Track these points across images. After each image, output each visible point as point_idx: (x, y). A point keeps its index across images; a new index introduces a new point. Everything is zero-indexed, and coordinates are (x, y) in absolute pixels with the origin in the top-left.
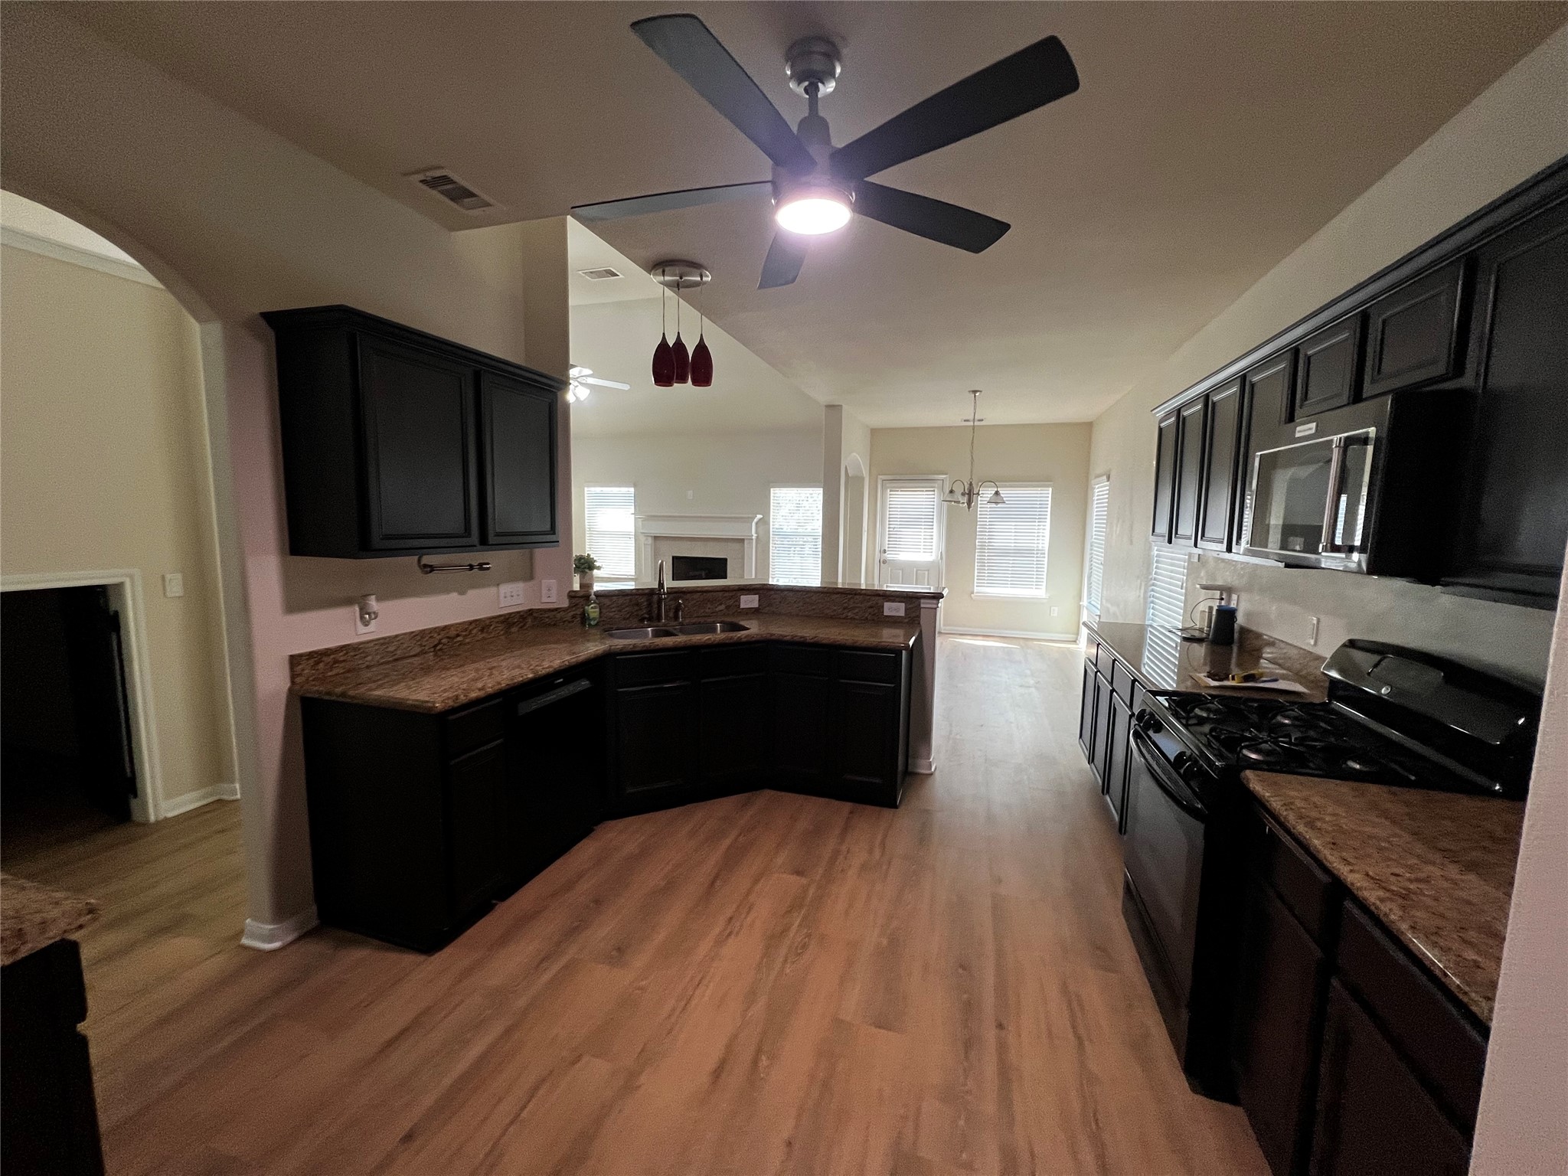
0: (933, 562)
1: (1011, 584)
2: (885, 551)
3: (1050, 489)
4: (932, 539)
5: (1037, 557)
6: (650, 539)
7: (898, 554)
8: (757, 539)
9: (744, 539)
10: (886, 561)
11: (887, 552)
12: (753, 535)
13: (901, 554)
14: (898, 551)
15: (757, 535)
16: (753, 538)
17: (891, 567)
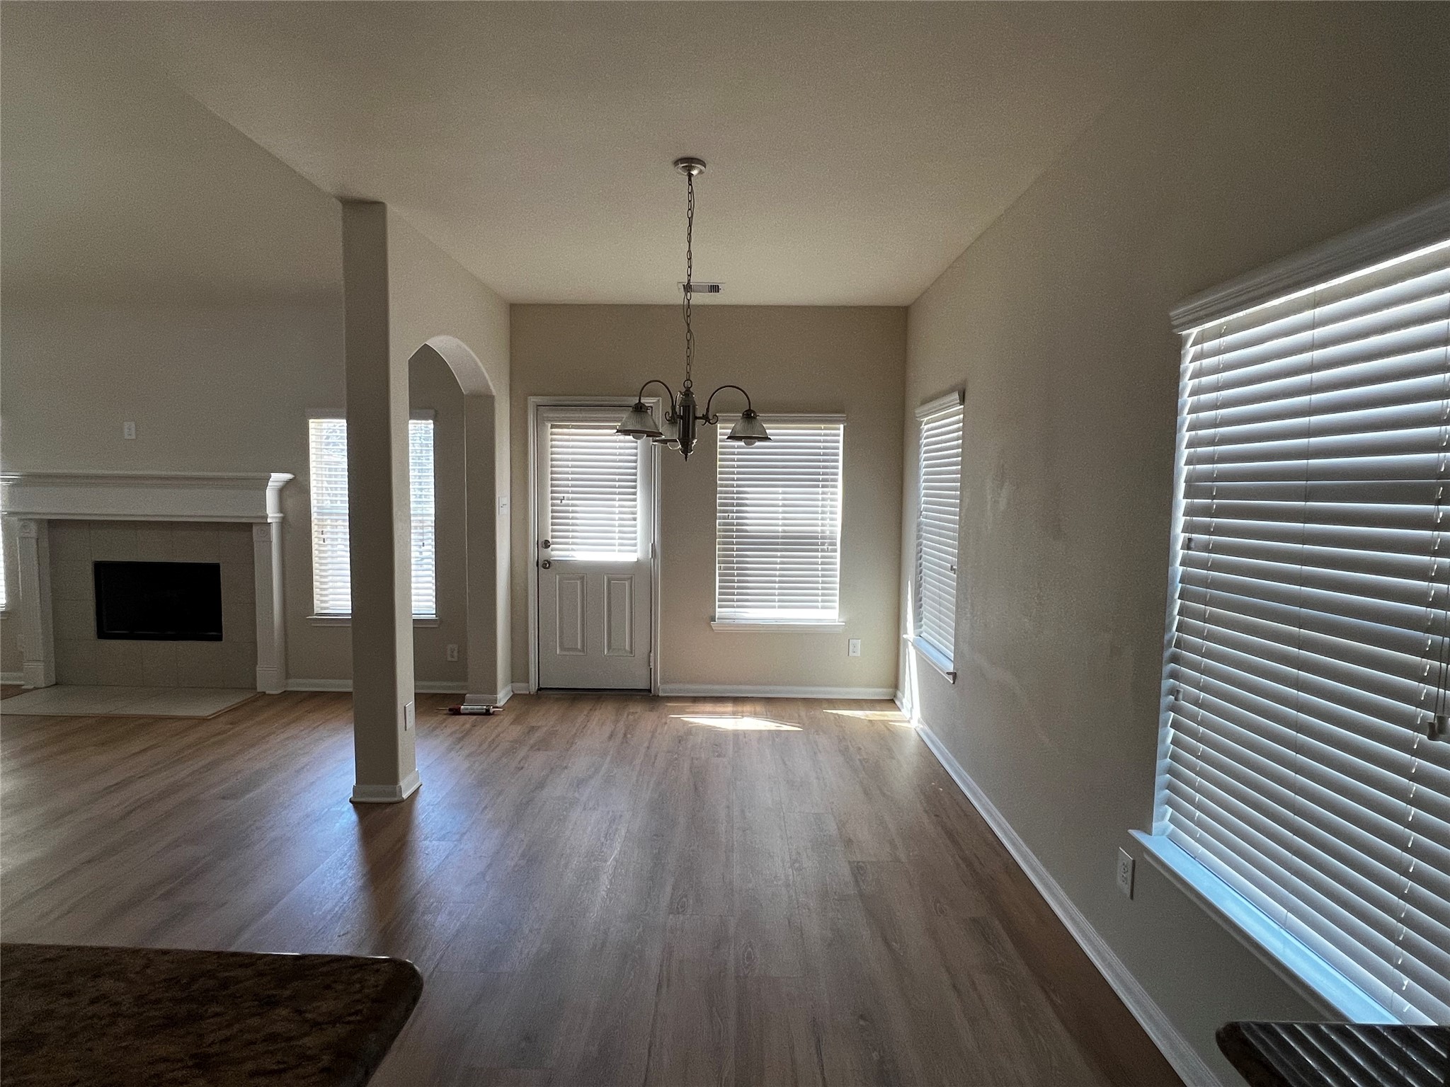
0: (638, 563)
1: (780, 601)
2: (547, 544)
3: (842, 426)
4: (635, 519)
5: (823, 551)
6: (33, 527)
7: (573, 550)
8: (283, 523)
9: (252, 523)
10: (549, 563)
11: (551, 546)
12: (270, 515)
13: (578, 550)
14: (573, 544)
15: (281, 515)
16: (269, 521)
17: (559, 574)
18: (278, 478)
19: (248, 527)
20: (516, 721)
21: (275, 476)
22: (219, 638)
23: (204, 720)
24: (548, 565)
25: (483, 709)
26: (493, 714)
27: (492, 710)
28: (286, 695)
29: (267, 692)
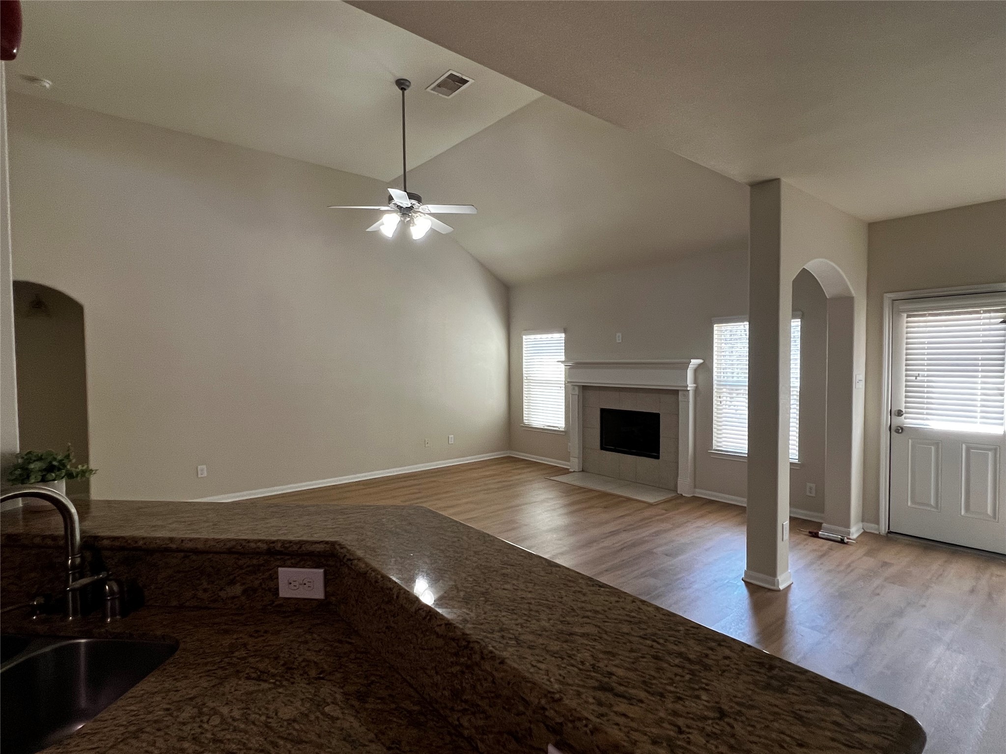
2: (900, 413)
6: (576, 388)
7: (927, 419)
8: (696, 390)
9: (678, 390)
10: (902, 429)
11: (904, 415)
12: (689, 385)
13: (933, 419)
14: (927, 414)
15: (695, 385)
16: (688, 389)
17: (912, 439)
18: (695, 362)
19: (676, 392)
20: (868, 554)
21: (693, 361)
22: (658, 457)
23: (650, 505)
24: (900, 431)
25: (838, 538)
26: (847, 543)
27: (846, 540)
28: (695, 498)
29: (684, 495)
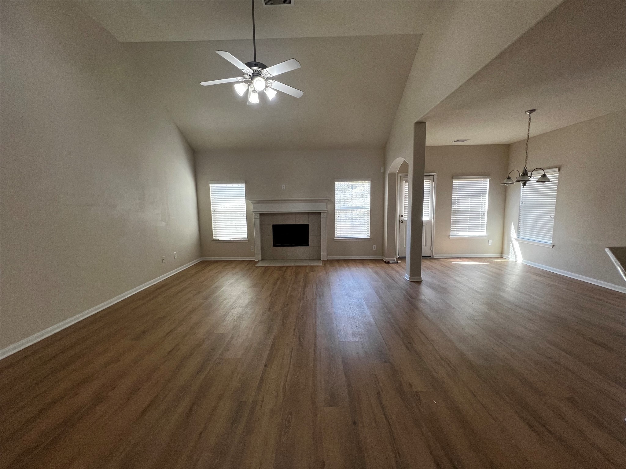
0: (429, 220)
1: (469, 230)
2: (402, 216)
3: (489, 179)
4: (428, 208)
6: (258, 215)
10: (403, 221)
19: (319, 213)
22: (308, 245)
25: (396, 262)
26: (399, 263)
28: (329, 261)
29: (324, 260)
